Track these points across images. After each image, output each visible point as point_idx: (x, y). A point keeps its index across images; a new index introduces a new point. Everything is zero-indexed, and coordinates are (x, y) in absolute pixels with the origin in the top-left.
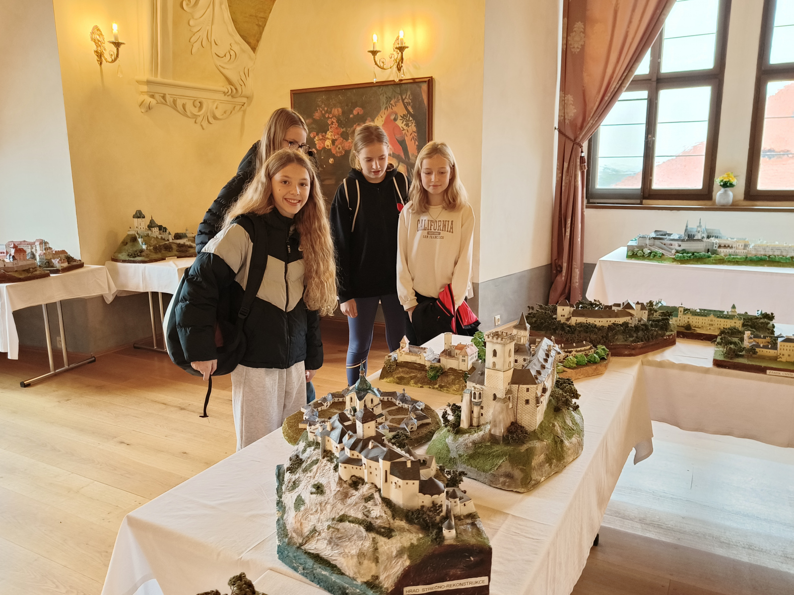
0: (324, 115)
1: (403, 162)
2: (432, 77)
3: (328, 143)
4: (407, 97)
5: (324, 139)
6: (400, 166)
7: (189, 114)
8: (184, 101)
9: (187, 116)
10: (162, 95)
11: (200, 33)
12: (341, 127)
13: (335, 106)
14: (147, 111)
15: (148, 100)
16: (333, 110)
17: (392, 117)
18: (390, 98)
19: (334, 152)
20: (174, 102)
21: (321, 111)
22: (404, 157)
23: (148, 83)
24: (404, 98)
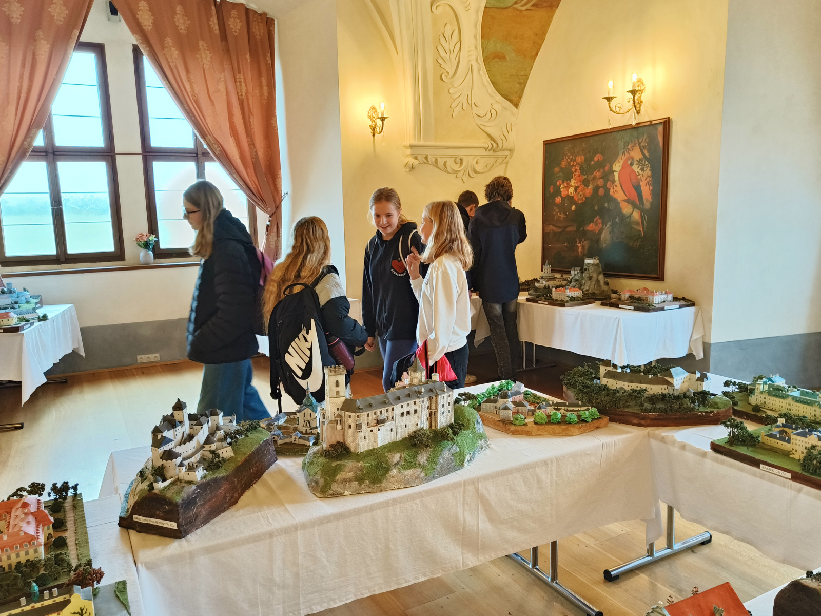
0: (569, 163)
1: (638, 208)
2: (669, 118)
3: (571, 190)
4: (644, 141)
5: (568, 187)
6: (634, 212)
7: (449, 170)
8: (445, 159)
9: (448, 172)
10: (425, 156)
11: (460, 98)
12: (583, 174)
13: (579, 154)
14: (410, 171)
15: (412, 161)
16: (577, 158)
17: (629, 162)
18: (627, 142)
19: (576, 199)
20: (436, 160)
21: (567, 160)
22: (638, 203)
23: (412, 147)
24: (640, 141)
